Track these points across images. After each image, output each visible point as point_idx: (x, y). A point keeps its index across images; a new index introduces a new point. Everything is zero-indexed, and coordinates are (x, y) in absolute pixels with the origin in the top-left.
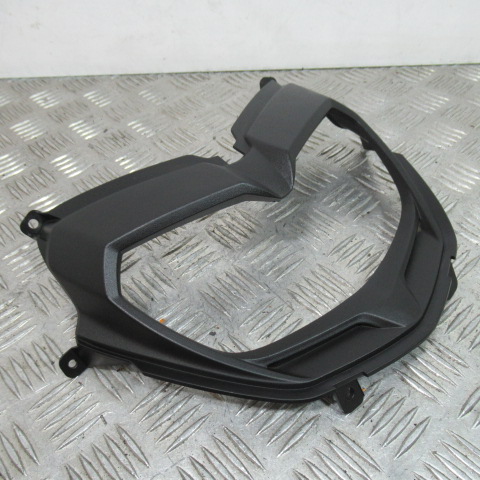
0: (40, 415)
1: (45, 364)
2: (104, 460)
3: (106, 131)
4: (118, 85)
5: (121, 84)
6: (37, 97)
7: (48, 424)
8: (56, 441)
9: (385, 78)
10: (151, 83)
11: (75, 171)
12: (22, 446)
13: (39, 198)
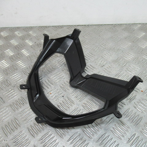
0: (21, 116)
1: (22, 104)
2: (37, 126)
3: (35, 43)
4: (39, 30)
5: (39, 29)
6: (16, 33)
7: (23, 118)
8: (25, 122)
9: (111, 28)
10: (48, 29)
11: (27, 54)
12: (17, 123)
13: (18, 61)
